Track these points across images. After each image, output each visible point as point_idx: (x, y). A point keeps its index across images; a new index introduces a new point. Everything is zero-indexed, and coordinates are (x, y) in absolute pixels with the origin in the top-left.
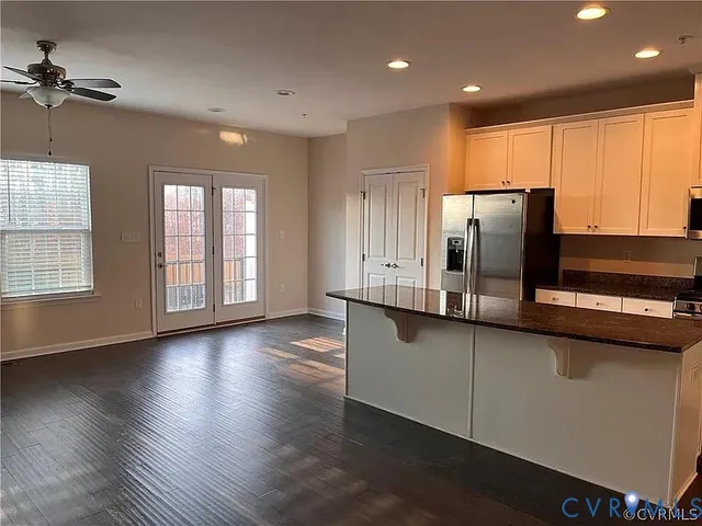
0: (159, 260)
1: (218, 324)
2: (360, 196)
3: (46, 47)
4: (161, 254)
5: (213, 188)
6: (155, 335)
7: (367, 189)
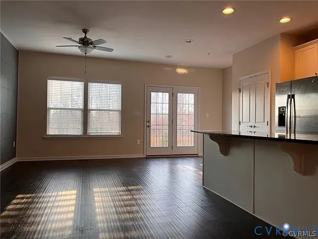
0: (148, 124)
1: (174, 155)
2: (238, 91)
3: (85, 31)
4: (149, 122)
5: (173, 93)
6: (145, 156)
7: (241, 87)
